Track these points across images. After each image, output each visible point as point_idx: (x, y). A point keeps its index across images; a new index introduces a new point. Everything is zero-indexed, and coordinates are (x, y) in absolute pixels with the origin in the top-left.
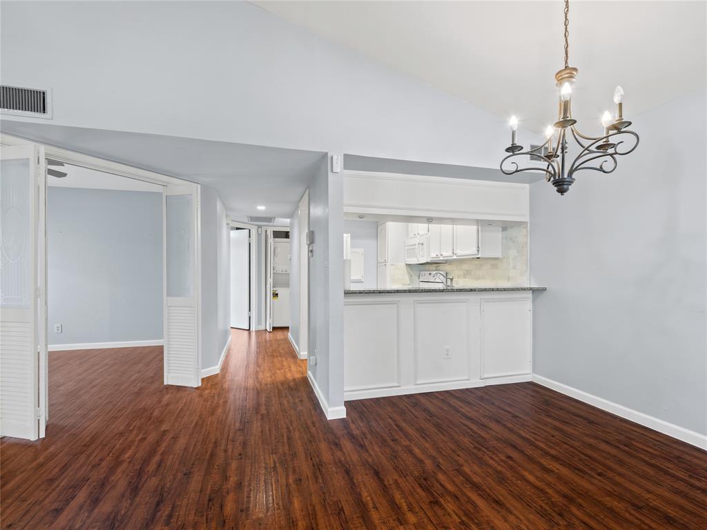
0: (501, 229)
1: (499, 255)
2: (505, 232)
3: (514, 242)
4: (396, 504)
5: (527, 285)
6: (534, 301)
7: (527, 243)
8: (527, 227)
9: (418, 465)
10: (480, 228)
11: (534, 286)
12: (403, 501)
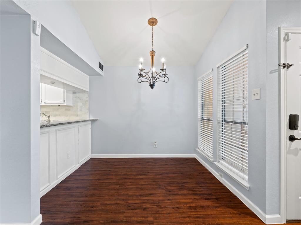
0: (72, 93)
1: (71, 104)
2: (75, 95)
3: (80, 99)
4: (140, 221)
5: (88, 118)
6: (92, 124)
7: (88, 100)
8: (88, 94)
9: (119, 205)
10: (65, 91)
11: (92, 118)
12: (139, 218)
